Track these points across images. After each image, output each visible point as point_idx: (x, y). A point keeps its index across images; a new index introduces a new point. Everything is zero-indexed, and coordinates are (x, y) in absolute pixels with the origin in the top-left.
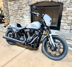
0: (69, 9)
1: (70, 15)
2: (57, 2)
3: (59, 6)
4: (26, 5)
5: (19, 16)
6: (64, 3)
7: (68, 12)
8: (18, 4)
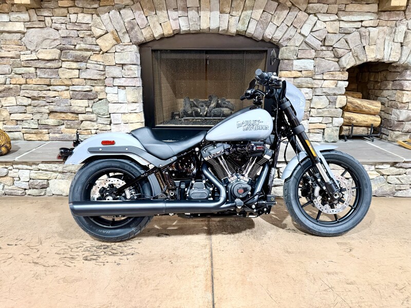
0: (302, 65)
1: (305, 85)
2: (260, 38)
3: (266, 51)
4: (118, 41)
5: (67, 94)
6: (284, 44)
7: (299, 74)
8: (63, 33)
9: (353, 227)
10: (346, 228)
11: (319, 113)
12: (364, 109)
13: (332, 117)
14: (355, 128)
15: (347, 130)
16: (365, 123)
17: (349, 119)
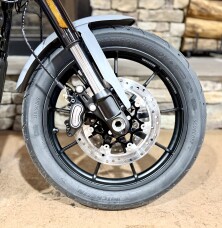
9: (165, 191)
10: (150, 192)
11: (151, 16)
12: (213, 12)
13: (169, 22)
14: (200, 41)
15: (190, 43)
16: (214, 33)
17: (193, 26)
